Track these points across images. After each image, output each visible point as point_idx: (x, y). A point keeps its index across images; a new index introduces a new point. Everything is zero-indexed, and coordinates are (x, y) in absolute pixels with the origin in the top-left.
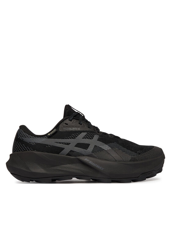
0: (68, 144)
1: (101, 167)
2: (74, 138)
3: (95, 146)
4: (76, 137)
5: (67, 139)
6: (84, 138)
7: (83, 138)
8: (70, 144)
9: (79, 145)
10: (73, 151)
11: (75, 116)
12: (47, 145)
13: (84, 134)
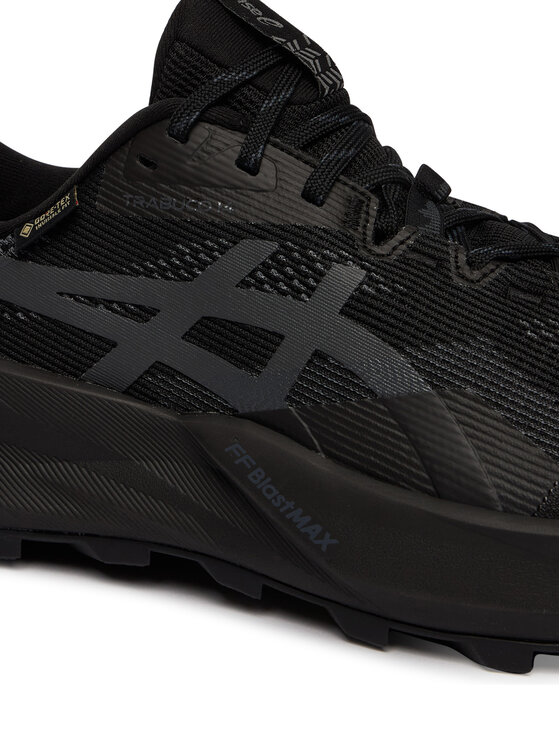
0: (144, 313)
1: (318, 528)
2: (185, 273)
3: (317, 354)
4: (203, 265)
5: (138, 273)
6: (248, 285)
7: (244, 284)
8: (153, 312)
9: (212, 334)
10: (172, 373)
11: (223, 101)
12: (13, 308)
13: (254, 252)
